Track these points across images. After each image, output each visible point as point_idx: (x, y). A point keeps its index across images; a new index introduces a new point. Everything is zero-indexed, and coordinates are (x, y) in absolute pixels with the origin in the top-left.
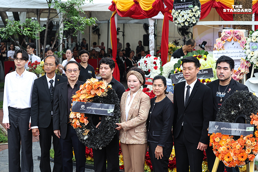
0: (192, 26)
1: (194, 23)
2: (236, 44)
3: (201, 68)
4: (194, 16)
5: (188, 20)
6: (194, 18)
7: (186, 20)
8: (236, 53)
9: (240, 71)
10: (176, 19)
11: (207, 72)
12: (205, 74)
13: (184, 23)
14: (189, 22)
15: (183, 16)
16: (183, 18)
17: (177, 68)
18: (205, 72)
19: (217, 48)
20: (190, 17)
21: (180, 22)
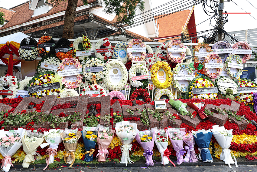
0: (32, 60)
1: (34, 58)
2: (72, 66)
3: (52, 82)
4: (35, 54)
5: (30, 56)
6: (34, 55)
7: (29, 56)
8: (74, 72)
9: (78, 82)
10: (21, 54)
11: (55, 84)
12: (54, 86)
13: (27, 57)
14: (31, 57)
15: (27, 53)
16: (27, 55)
17: (33, 83)
18: (54, 85)
19: (60, 69)
20: (32, 55)
21: (25, 56)
